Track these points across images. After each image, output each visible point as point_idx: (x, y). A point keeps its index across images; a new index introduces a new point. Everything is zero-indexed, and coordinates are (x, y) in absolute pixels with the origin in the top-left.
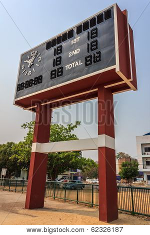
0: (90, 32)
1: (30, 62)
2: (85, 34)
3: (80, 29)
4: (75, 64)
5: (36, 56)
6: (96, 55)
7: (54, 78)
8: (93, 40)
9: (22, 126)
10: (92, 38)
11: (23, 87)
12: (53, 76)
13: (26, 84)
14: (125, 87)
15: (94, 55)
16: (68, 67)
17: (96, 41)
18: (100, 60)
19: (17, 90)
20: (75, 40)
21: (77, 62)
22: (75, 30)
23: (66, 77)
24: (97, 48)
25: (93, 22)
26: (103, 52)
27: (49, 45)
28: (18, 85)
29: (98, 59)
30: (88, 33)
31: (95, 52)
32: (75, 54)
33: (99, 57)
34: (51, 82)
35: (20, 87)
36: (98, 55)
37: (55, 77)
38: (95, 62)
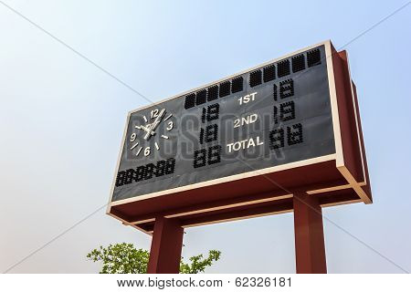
0: (278, 85)
1: (148, 129)
2: (267, 88)
3: (256, 78)
4: (246, 143)
5: (162, 118)
6: (293, 131)
7: (201, 165)
8: (285, 101)
9: (89, 256)
10: (282, 96)
11: (131, 177)
12: (200, 162)
13: (137, 173)
14: (350, 196)
15: (289, 129)
16: (231, 147)
17: (292, 104)
18: (301, 141)
19: (117, 184)
20: (247, 98)
21: (251, 140)
22: (247, 79)
23: (227, 167)
24: (293, 117)
25: (283, 67)
26: (307, 126)
27: (191, 100)
28: (119, 173)
29: (297, 138)
30: (275, 87)
31: (291, 123)
32: (247, 123)
33: (300, 134)
34: (195, 173)
35: (124, 178)
36: (297, 130)
37: (204, 164)
38: (290, 143)
